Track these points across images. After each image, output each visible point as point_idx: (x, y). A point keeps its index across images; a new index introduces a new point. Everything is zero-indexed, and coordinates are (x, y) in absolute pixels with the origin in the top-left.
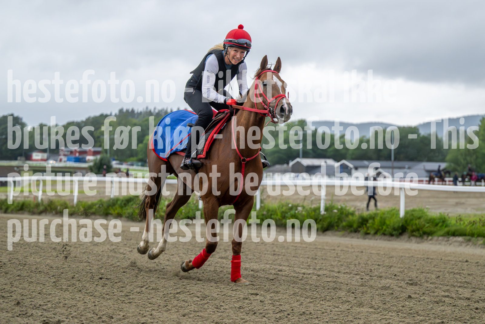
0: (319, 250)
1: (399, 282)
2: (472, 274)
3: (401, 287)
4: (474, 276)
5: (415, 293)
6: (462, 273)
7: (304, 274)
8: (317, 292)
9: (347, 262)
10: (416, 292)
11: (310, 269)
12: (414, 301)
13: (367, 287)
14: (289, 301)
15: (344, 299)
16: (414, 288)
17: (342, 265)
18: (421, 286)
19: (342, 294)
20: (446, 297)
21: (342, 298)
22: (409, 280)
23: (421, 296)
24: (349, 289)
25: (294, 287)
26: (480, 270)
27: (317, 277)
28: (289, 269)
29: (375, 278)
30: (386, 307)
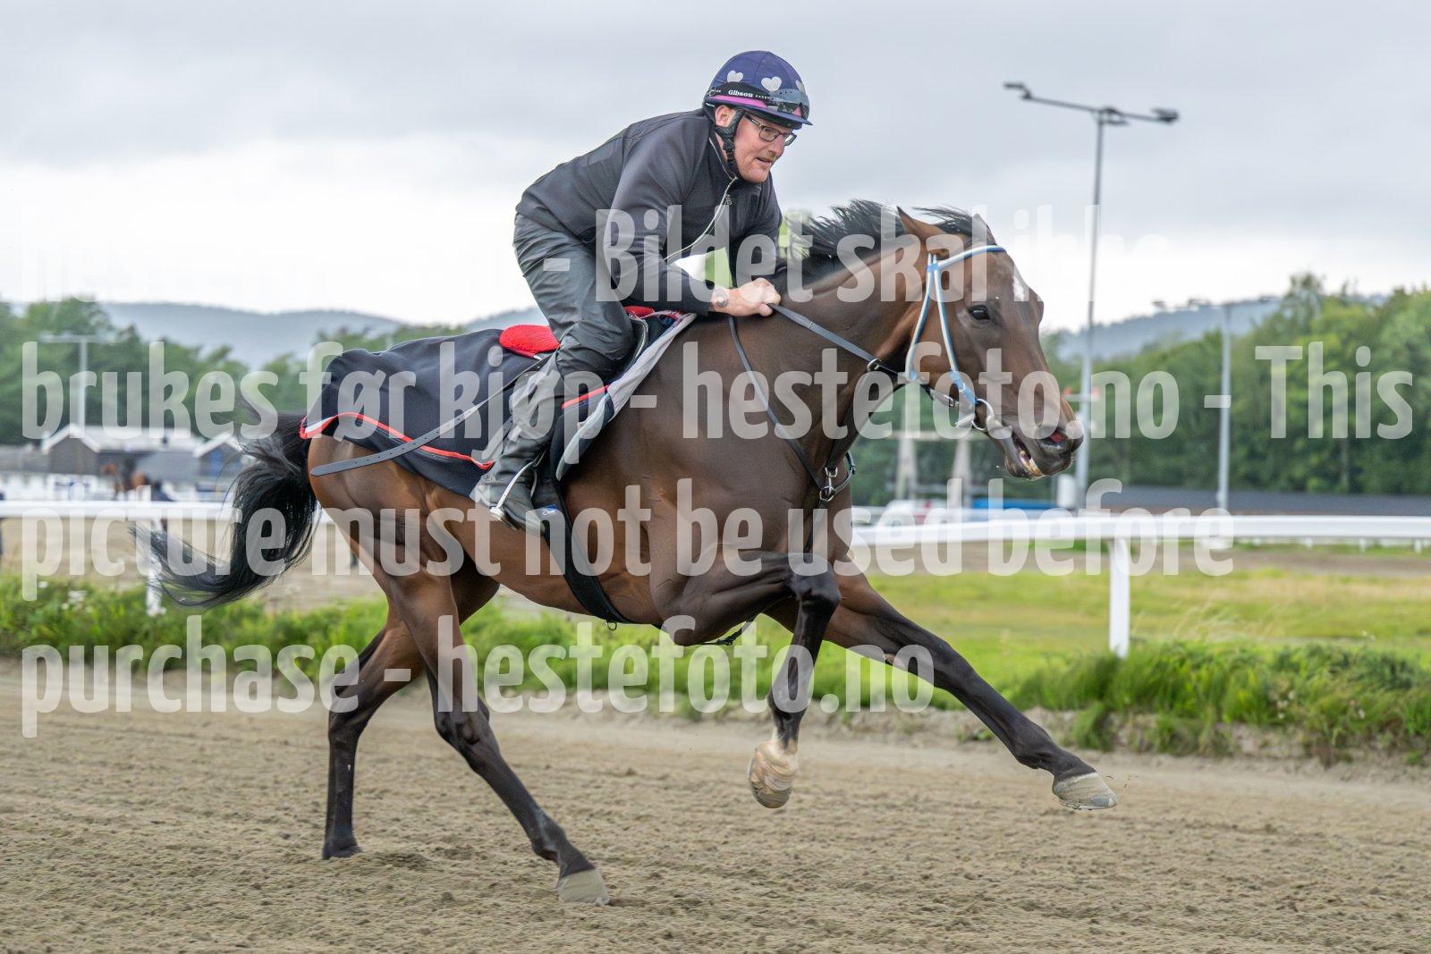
0: (141, 736)
1: (410, 845)
2: (648, 816)
4: (654, 822)
5: (465, 885)
6: (616, 814)
8: (135, 884)
9: (237, 779)
10: (468, 882)
11: (111, 802)
12: (461, 914)
14: (39, 917)
15: (227, 909)
16: (461, 866)
17: (219, 790)
18: (483, 858)
19: (217, 889)
21: (219, 906)
22: (446, 839)
23: (483, 896)
24: (243, 873)
25: (53, 869)
26: (672, 801)
28: (39, 804)
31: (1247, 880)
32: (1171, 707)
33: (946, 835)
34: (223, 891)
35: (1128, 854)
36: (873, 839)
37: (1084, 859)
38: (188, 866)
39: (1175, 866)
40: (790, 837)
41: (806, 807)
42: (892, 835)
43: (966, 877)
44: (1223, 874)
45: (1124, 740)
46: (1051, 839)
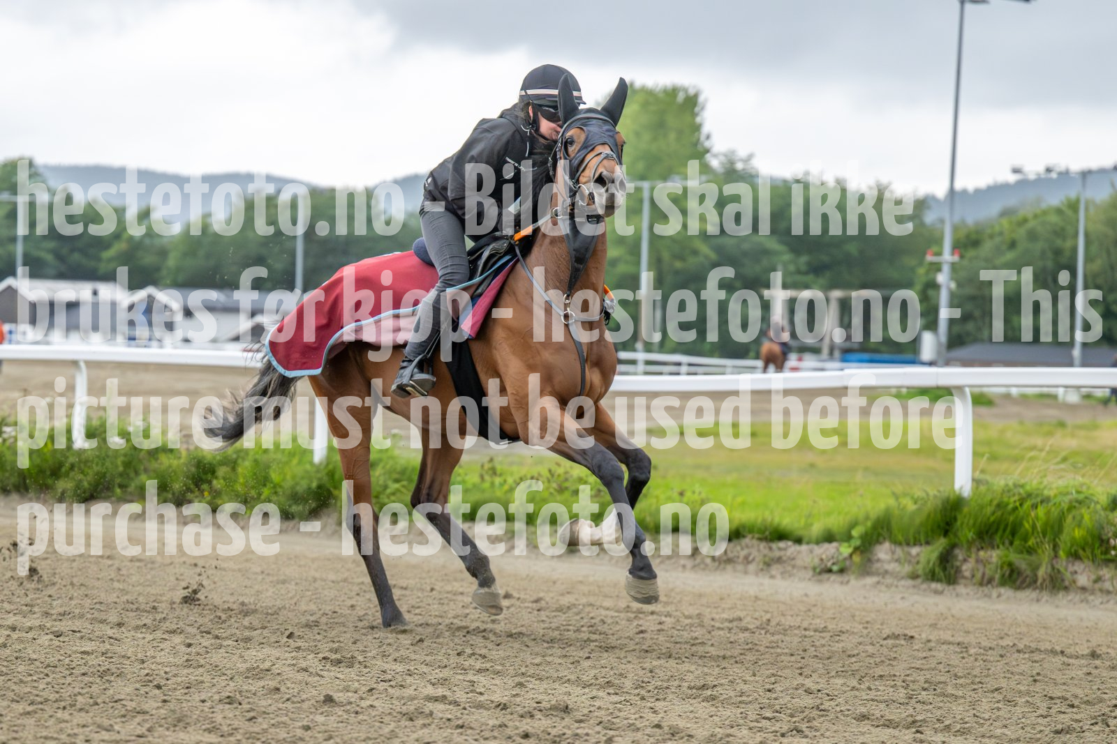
1: (300, 654)
3: (305, 670)
4: (525, 639)
5: (347, 689)
6: (491, 631)
7: (14, 629)
8: (50, 683)
10: (349, 686)
13: (201, 670)
16: (345, 673)
18: (365, 667)
19: (123, 689)
20: (436, 699)
21: (123, 702)
22: (331, 650)
24: (147, 675)
27: (51, 640)
29: (230, 642)
30: (256, 730)
31: (1066, 699)
32: (1011, 543)
33: (792, 655)
34: (127, 690)
35: (959, 674)
36: (724, 658)
37: (918, 678)
38: (99, 668)
39: (1004, 685)
40: (649, 655)
41: (666, 628)
42: (741, 654)
43: (806, 691)
44: (1045, 693)
45: (967, 574)
46: (889, 660)
